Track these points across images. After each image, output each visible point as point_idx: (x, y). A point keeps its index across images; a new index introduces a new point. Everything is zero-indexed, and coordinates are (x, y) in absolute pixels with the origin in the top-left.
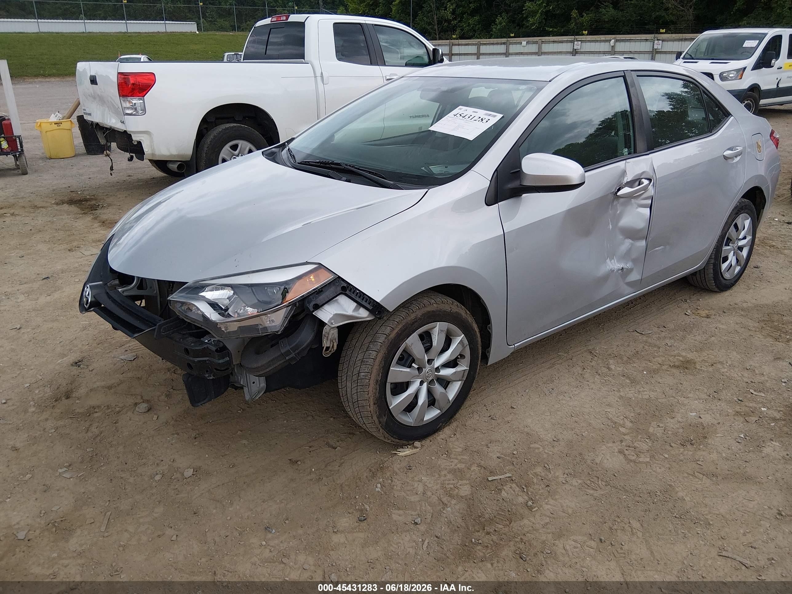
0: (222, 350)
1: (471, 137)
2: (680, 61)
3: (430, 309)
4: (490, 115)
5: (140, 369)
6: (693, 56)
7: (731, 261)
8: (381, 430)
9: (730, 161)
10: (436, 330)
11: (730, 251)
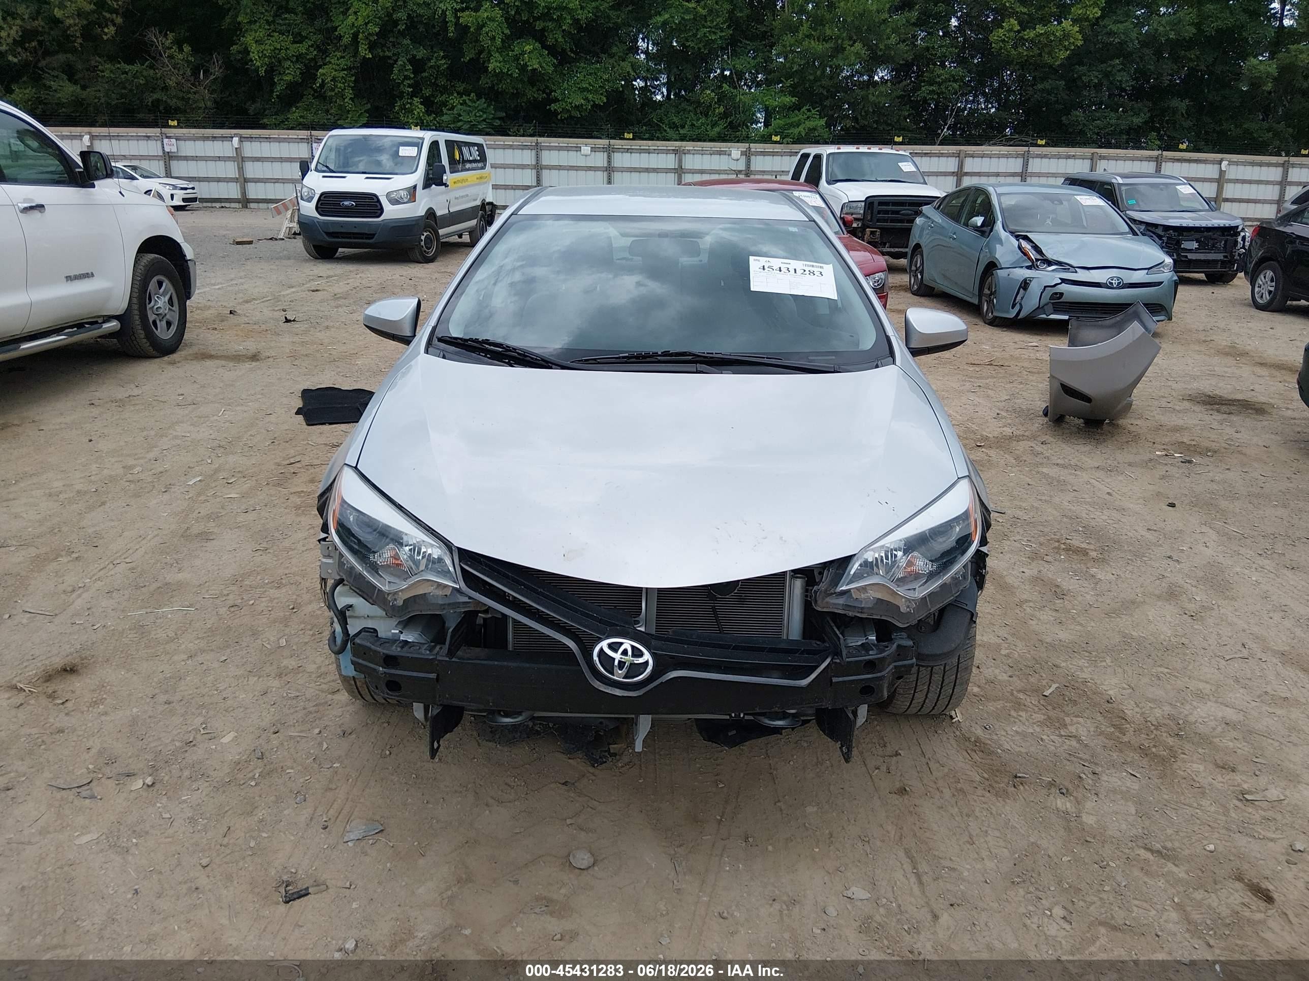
2: (315, 174)
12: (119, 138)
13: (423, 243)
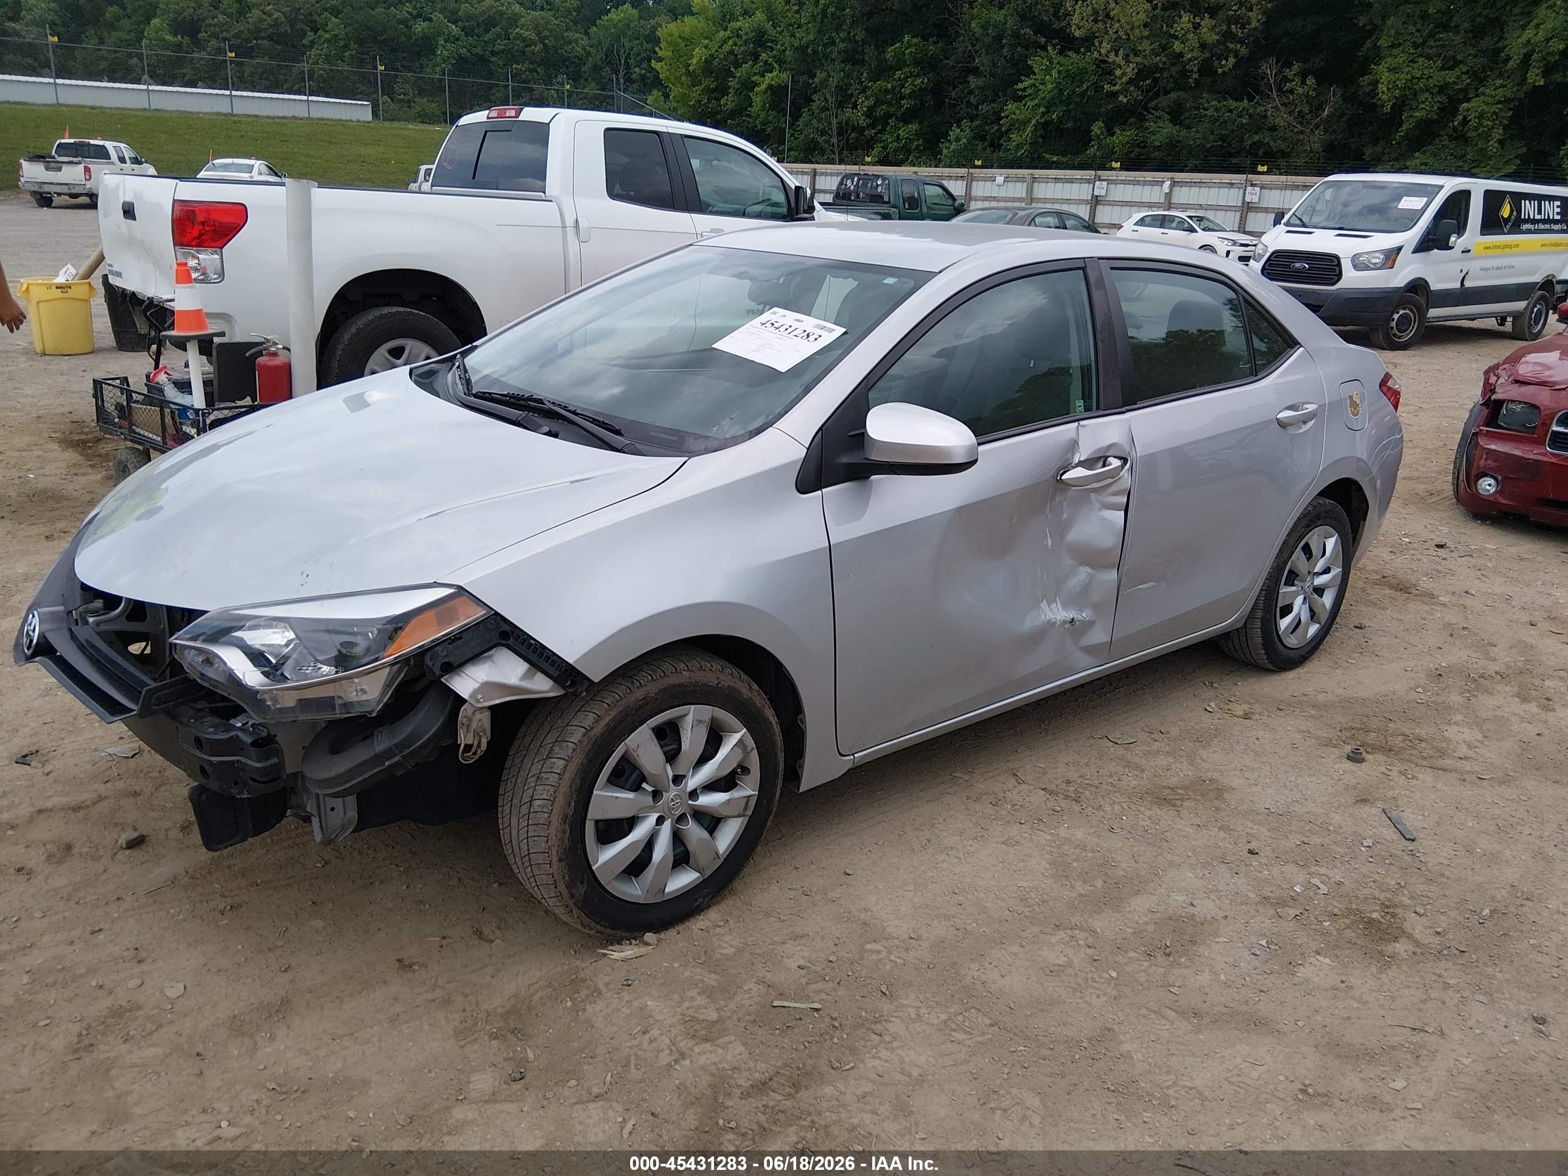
0: (265, 744)
1: (783, 366)
2: (1281, 228)
3: (674, 680)
4: (823, 328)
5: (142, 775)
6: (1305, 220)
7: (1299, 614)
8: (575, 911)
9: (1291, 430)
10: (689, 719)
11: (1295, 595)
12: (1201, 185)
13: (1394, 324)
